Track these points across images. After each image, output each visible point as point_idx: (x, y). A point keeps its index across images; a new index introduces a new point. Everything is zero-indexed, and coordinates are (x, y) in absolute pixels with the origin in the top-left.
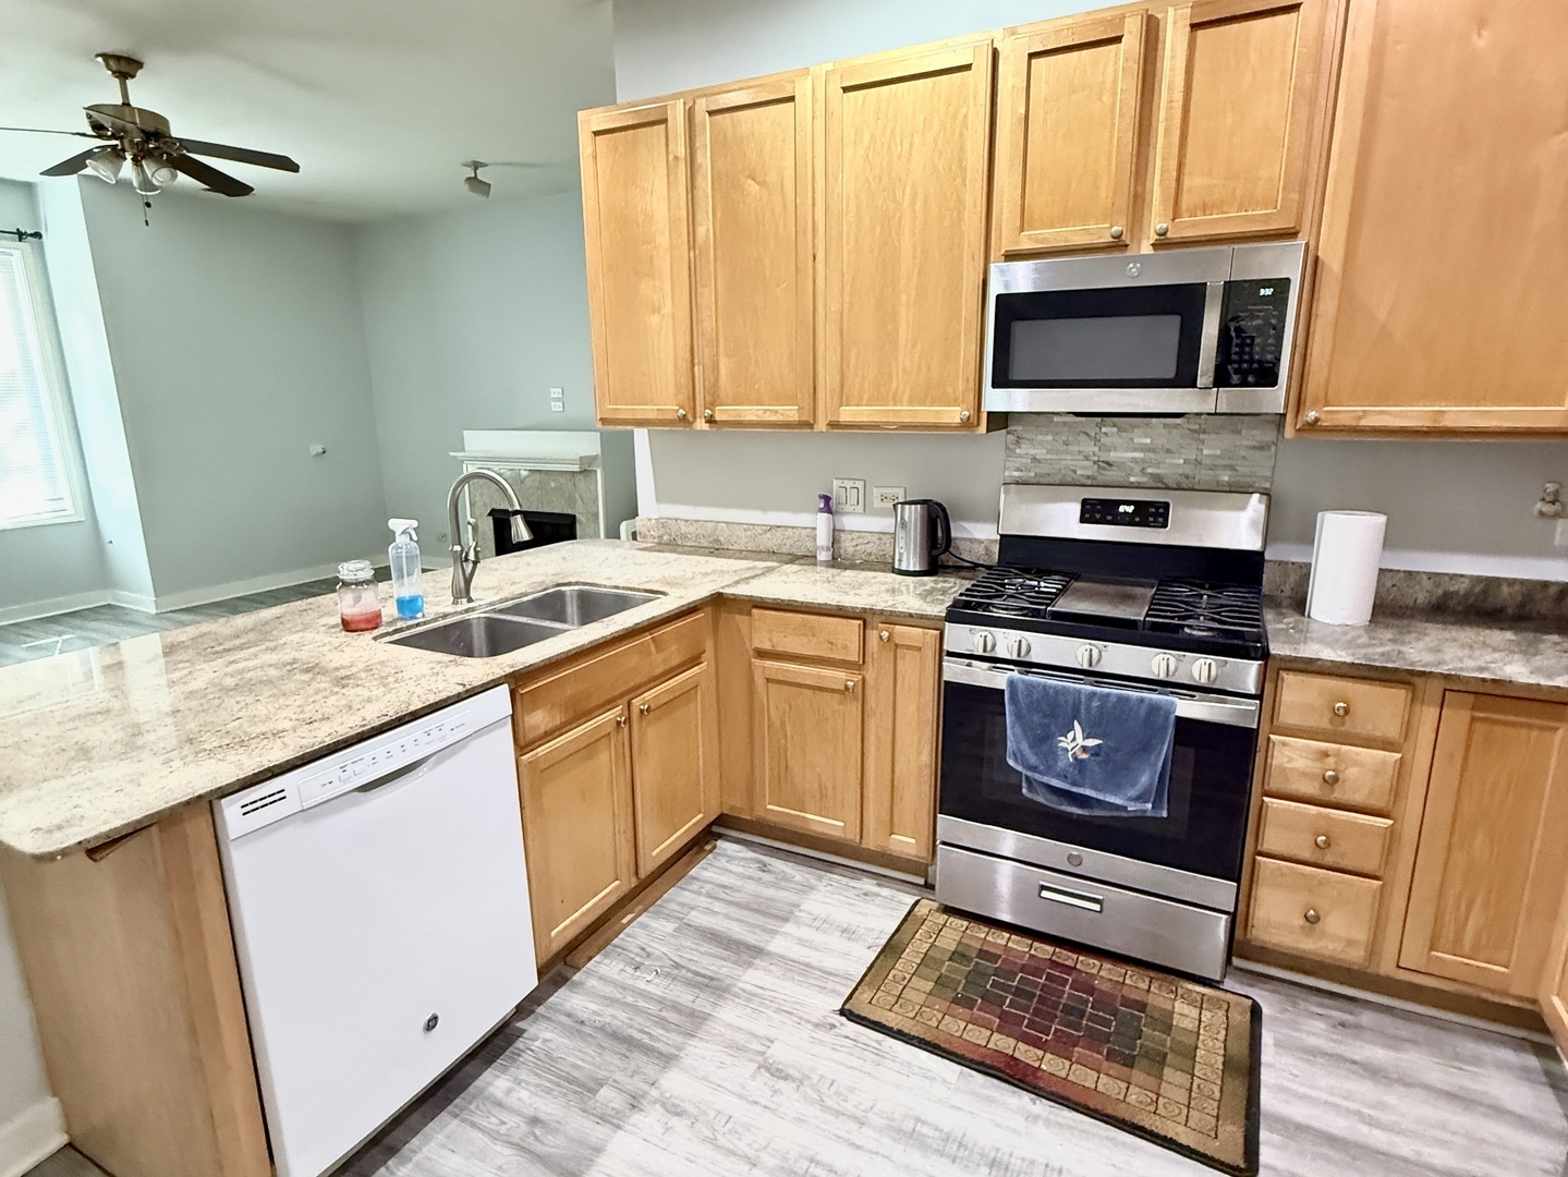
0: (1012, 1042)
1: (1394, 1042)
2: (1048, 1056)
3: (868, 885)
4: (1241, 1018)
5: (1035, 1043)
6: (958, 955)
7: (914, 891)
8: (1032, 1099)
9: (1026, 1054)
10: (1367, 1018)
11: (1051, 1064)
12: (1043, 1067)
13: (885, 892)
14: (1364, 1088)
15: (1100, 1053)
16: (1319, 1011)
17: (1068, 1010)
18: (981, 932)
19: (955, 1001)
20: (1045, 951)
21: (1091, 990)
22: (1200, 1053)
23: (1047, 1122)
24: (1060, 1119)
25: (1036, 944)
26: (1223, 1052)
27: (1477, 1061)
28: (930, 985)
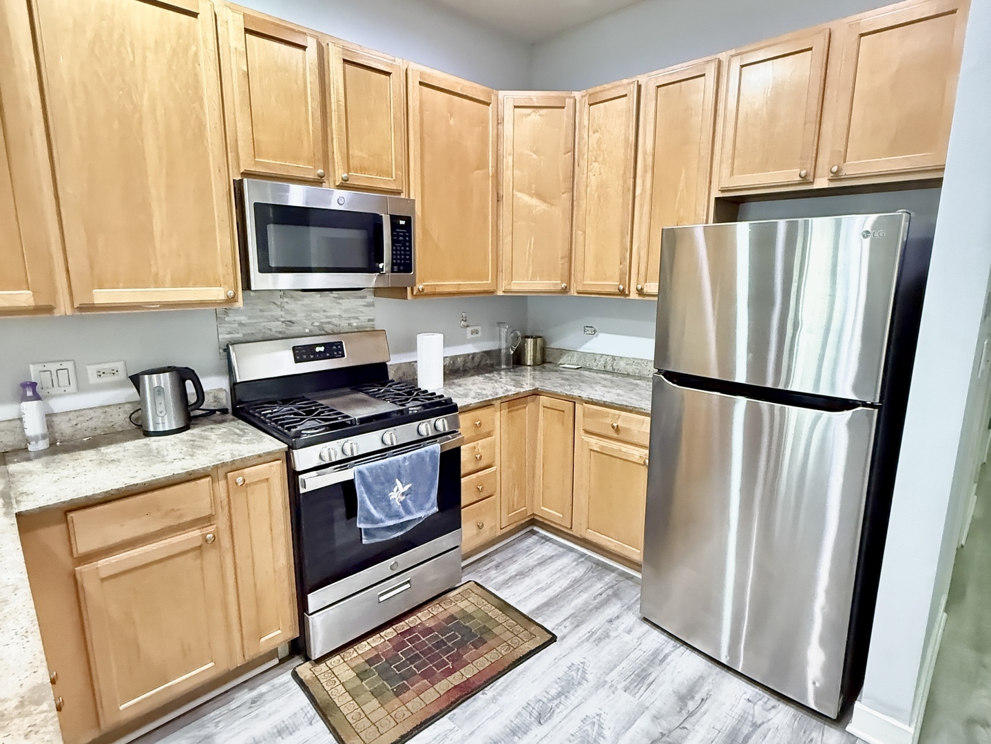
0: (444, 681)
1: (511, 559)
2: (462, 670)
3: (245, 696)
4: (479, 590)
5: (451, 672)
6: (361, 675)
7: (280, 671)
8: (483, 694)
9: (456, 679)
10: (497, 558)
11: (468, 673)
12: (468, 676)
13: (263, 688)
14: (528, 581)
15: (471, 649)
16: (485, 568)
17: (438, 646)
18: (351, 653)
19: (397, 694)
20: (389, 633)
21: (430, 630)
22: (490, 614)
23: (500, 695)
24: (500, 688)
25: (382, 634)
26: (493, 608)
27: (529, 548)
28: (375, 703)
